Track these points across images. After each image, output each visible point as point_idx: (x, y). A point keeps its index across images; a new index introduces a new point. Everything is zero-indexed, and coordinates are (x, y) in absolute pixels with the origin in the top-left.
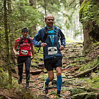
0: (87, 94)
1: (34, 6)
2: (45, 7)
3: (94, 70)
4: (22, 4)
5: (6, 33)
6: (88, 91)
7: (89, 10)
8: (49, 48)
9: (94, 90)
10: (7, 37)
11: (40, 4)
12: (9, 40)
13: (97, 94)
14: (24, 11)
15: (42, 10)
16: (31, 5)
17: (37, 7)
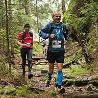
0: (67, 81)
1: (29, 15)
2: (37, 15)
3: (73, 63)
4: (20, 13)
5: (7, 35)
6: (68, 78)
7: (70, 18)
8: (54, 41)
9: (72, 78)
10: (8, 37)
11: (33, 13)
12: (10, 40)
13: (74, 80)
14: (21, 18)
15: (34, 18)
16: (27, 14)
17: (31, 15)
